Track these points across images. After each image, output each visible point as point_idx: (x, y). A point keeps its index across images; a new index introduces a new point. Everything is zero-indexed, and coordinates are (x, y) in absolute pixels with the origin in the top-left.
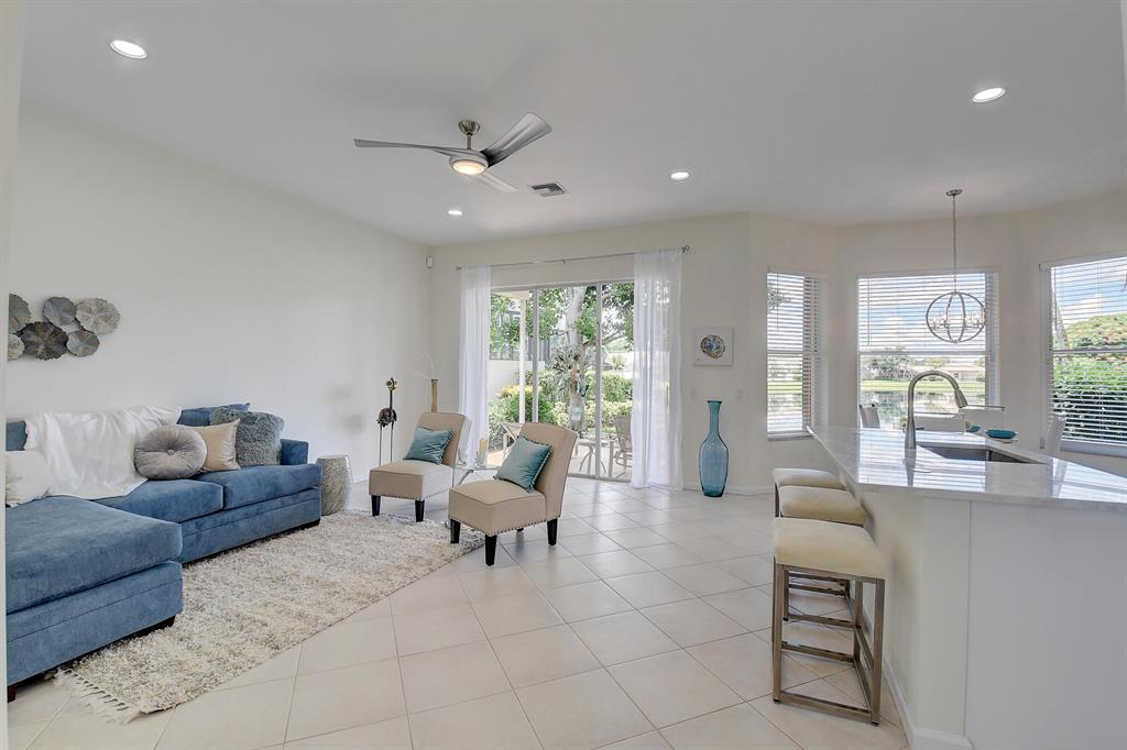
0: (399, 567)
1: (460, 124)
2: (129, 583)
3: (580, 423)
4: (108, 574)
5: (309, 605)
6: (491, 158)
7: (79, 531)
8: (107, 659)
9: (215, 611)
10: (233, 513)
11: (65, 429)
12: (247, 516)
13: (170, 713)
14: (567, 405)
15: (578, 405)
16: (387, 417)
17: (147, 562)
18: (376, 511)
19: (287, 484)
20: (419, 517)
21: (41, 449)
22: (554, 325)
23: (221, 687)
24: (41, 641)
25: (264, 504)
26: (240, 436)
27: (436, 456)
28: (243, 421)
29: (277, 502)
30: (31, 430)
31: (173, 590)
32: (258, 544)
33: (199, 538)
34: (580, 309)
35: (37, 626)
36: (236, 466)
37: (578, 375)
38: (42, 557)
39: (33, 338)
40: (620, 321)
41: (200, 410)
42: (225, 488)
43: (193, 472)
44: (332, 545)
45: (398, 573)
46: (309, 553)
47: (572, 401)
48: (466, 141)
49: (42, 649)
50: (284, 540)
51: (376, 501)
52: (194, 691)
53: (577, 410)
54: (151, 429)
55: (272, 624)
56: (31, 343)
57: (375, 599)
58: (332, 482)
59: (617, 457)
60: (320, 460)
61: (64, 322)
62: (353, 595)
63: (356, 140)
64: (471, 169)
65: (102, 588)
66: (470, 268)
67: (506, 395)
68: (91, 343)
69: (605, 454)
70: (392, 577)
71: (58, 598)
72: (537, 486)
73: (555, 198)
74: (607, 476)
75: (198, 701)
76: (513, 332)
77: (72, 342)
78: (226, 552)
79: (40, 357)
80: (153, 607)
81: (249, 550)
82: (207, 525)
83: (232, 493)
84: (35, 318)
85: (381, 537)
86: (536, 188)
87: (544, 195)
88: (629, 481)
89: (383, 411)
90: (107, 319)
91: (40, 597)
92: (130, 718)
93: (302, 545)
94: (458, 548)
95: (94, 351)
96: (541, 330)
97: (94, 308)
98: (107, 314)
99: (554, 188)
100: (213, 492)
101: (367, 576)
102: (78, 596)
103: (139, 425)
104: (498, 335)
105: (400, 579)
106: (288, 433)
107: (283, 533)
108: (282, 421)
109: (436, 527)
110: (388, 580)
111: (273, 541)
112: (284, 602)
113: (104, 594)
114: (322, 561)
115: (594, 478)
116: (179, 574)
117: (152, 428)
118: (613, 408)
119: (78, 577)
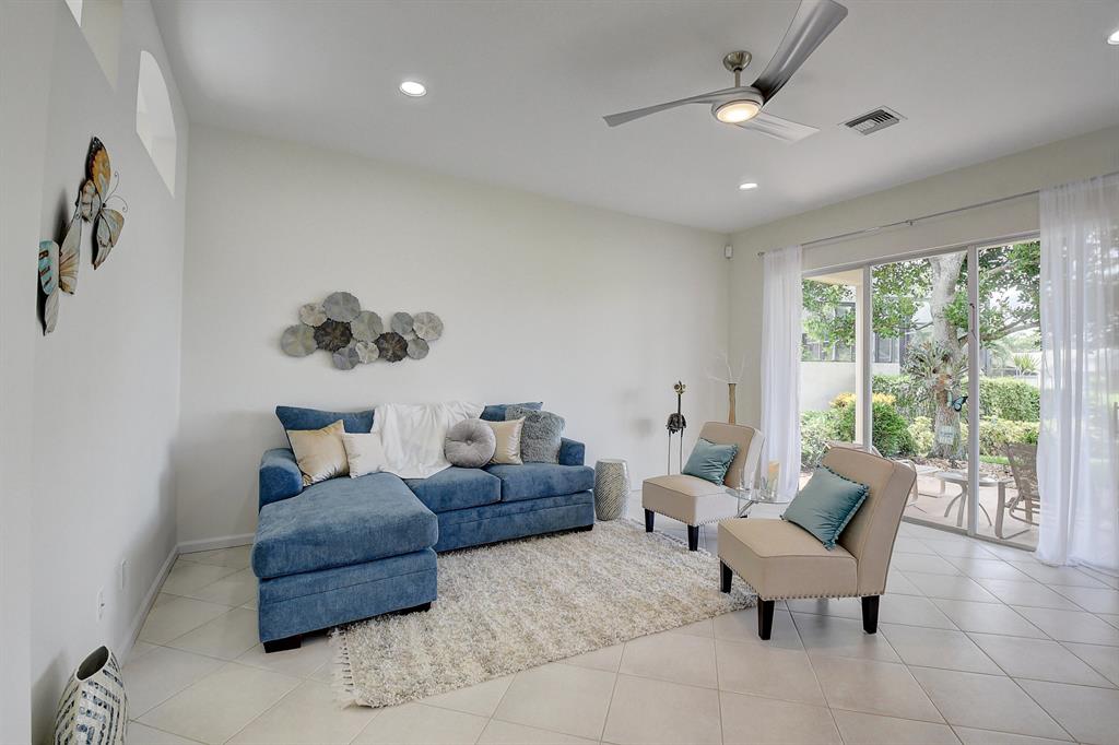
0: (649, 607)
1: (725, 61)
2: (392, 564)
3: (953, 448)
4: (377, 552)
5: (542, 626)
6: (765, 90)
7: (362, 510)
8: (369, 631)
9: (467, 606)
10: (510, 506)
11: (400, 418)
12: (522, 511)
13: (376, 712)
14: (933, 422)
15: (949, 422)
16: (676, 423)
17: (406, 548)
18: (649, 528)
19: (560, 485)
20: (693, 546)
21: (381, 433)
22: (911, 315)
23: (427, 700)
24: (319, 602)
25: (538, 501)
26: (525, 433)
27: (716, 475)
28: (529, 419)
29: (549, 502)
30: (376, 418)
31: (428, 576)
32: (533, 539)
33: (480, 525)
34: (951, 291)
35: (317, 590)
36: (519, 461)
37: (948, 382)
38: (328, 529)
39: (386, 345)
40: (1025, 306)
41: (500, 407)
42: (503, 482)
43: (484, 463)
44: (594, 556)
45: (645, 614)
46: (569, 562)
47: (939, 417)
48: (734, 80)
49: (320, 609)
50: (556, 541)
51: (649, 516)
52: (403, 695)
53: (949, 429)
54: (459, 421)
55: (502, 638)
56: (384, 349)
57: (608, 642)
58: (609, 488)
59: (1013, 505)
60: (599, 464)
61: (405, 332)
62: (587, 630)
63: (607, 118)
64: (739, 113)
65: (370, 565)
66: (775, 251)
67: (841, 405)
68: (424, 348)
69: (988, 498)
70: (636, 618)
71: (337, 566)
72: (842, 541)
73: (887, 132)
74: (992, 534)
75: (404, 706)
76: (845, 329)
77: (411, 348)
78: (505, 542)
79: (389, 360)
80: (409, 590)
81: (524, 545)
82: (488, 515)
83: (508, 485)
84: (386, 329)
85: (644, 561)
86: (852, 124)
87: (866, 132)
88: (1033, 550)
89: (672, 417)
90: (434, 328)
91: (322, 563)
92: (346, 705)
93: (568, 550)
94: (727, 599)
95: (425, 355)
96: (889, 323)
97: (425, 320)
98: (434, 324)
99: (881, 117)
100: (492, 484)
101: (611, 608)
102: (352, 568)
103: (450, 418)
104: (826, 332)
105: (644, 623)
106: (568, 433)
107: (558, 532)
108: (563, 421)
109: (706, 562)
110: (631, 621)
111: (546, 540)
112: (522, 615)
113: (371, 571)
114: (577, 574)
115: (964, 533)
116: (434, 563)
117: (460, 419)
118: (1014, 430)
119: (351, 551)
